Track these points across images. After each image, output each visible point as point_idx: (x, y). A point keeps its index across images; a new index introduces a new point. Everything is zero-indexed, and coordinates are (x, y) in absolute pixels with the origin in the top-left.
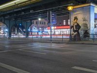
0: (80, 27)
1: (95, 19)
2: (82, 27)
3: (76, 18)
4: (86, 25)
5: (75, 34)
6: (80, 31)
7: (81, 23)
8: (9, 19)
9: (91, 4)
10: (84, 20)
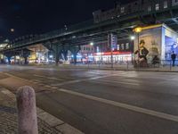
0: (148, 52)
2: (150, 52)
5: (141, 60)
10: (154, 44)
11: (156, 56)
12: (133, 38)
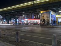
0: (45, 20)
4: (48, 20)
9: (50, 11)
11: (48, 22)
12: (40, 14)
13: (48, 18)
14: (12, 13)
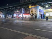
1: (39, 11)
2: (34, 14)
3: (32, 11)
5: (32, 17)
6: (33, 16)
7: (34, 13)
8: (5, 11)
9: (38, 6)
10: (35, 12)
13: (36, 13)
14: (7, 9)
